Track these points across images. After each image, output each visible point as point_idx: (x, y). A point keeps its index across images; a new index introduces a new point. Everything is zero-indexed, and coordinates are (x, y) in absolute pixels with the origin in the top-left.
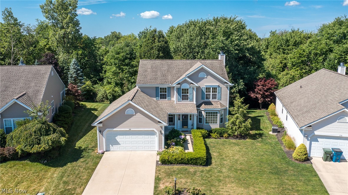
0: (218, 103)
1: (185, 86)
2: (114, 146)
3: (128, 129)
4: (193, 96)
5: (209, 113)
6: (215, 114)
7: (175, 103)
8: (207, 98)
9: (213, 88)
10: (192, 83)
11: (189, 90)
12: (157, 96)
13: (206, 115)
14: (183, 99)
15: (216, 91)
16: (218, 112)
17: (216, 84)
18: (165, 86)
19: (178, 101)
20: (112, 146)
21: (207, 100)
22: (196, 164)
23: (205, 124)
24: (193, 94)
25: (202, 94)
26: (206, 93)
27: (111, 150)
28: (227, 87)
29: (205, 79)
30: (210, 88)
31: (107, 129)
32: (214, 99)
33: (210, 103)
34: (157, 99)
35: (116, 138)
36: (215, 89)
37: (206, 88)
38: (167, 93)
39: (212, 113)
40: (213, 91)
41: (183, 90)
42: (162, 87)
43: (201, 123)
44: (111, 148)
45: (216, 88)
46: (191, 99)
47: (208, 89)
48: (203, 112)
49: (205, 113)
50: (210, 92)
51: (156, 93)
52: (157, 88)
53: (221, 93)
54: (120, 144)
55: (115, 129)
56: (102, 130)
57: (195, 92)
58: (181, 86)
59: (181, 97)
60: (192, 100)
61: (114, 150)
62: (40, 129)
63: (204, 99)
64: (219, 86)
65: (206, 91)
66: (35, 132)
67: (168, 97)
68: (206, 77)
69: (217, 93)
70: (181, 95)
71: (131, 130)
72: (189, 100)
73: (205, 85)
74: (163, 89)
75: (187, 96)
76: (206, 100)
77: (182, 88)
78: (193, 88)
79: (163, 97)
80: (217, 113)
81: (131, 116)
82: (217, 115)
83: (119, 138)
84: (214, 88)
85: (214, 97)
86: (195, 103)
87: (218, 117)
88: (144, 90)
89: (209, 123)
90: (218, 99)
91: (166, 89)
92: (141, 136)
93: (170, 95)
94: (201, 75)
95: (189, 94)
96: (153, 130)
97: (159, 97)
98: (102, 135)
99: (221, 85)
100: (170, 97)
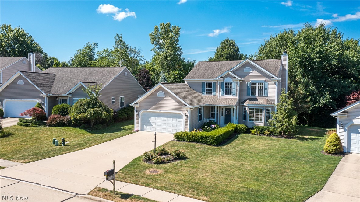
0: (265, 99)
1: (228, 80)
2: (147, 127)
3: (159, 111)
4: (236, 91)
5: (253, 109)
6: (260, 111)
7: (218, 97)
8: (253, 94)
9: (259, 84)
10: (235, 77)
11: (232, 84)
12: (203, 91)
13: (250, 112)
14: (226, 94)
15: (263, 87)
16: (263, 108)
17: (262, 78)
18: (211, 81)
19: (222, 96)
20: (146, 127)
21: (253, 96)
22: (206, 143)
23: (249, 121)
24: (236, 89)
25: (247, 90)
26: (251, 89)
27: (145, 130)
28: (275, 83)
29: (251, 74)
30: (256, 83)
31: (142, 110)
32: (261, 95)
33: (255, 100)
34: (203, 94)
35: (149, 119)
36: (261, 85)
37: (252, 83)
38: (212, 89)
39: (256, 109)
40: (259, 87)
41: (226, 84)
42: (208, 82)
43: (245, 120)
44: (145, 129)
45: (263, 84)
46: (234, 93)
47: (254, 84)
48: (247, 108)
49: (249, 109)
50: (256, 88)
51: (202, 88)
52: (203, 83)
53: (268, 89)
54: (152, 126)
55: (148, 111)
56: (138, 110)
57: (238, 86)
58: (224, 80)
59: (224, 92)
60: (235, 95)
61: (147, 131)
62: (89, 102)
63: (250, 96)
64: (265, 82)
65: (252, 87)
66: (84, 104)
67: (213, 92)
68: (251, 71)
69: (263, 89)
70: (224, 89)
71: (161, 111)
72: (232, 95)
73: (251, 81)
74: (209, 84)
75: (231, 90)
76: (251, 96)
77: (225, 82)
78: (236, 83)
79: (209, 92)
80: (261, 110)
81: (162, 98)
82: (261, 112)
83: (152, 120)
84: (261, 83)
85: (261, 93)
86: (238, 97)
87: (263, 114)
88: (192, 85)
89: (253, 120)
90: (265, 96)
91: (211, 84)
92: (169, 119)
93: (215, 90)
94: (246, 70)
95: (232, 89)
96: (180, 114)
97: (204, 92)
98: (138, 115)
99: (268, 80)
100: (215, 92)
